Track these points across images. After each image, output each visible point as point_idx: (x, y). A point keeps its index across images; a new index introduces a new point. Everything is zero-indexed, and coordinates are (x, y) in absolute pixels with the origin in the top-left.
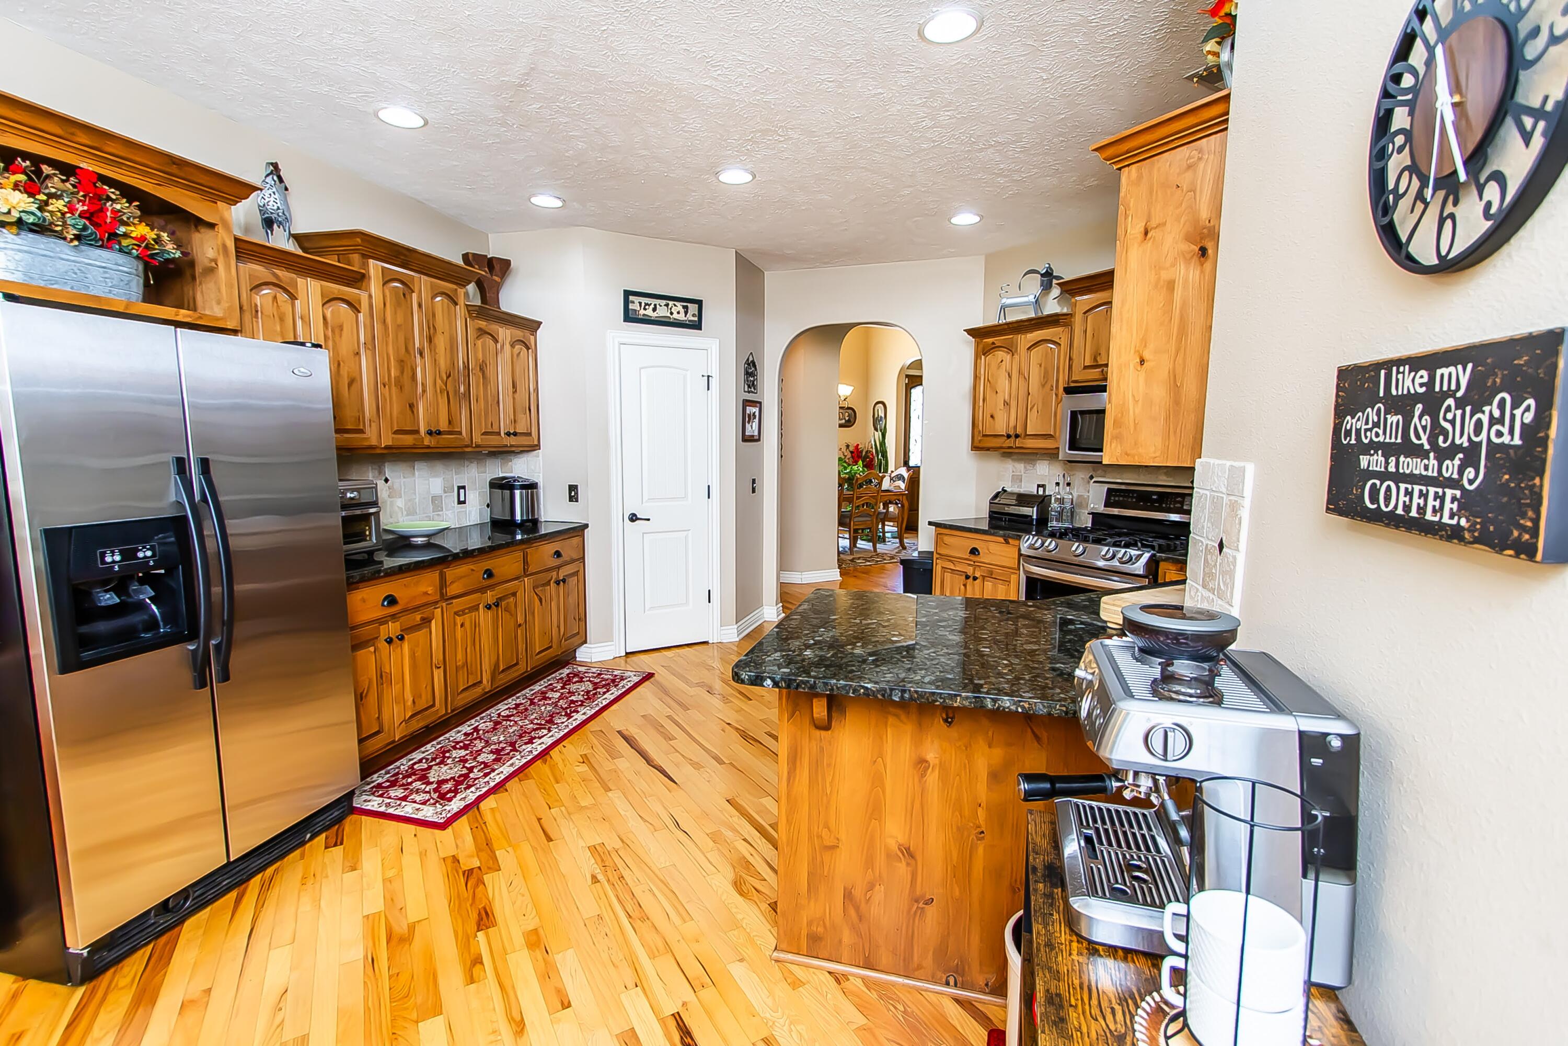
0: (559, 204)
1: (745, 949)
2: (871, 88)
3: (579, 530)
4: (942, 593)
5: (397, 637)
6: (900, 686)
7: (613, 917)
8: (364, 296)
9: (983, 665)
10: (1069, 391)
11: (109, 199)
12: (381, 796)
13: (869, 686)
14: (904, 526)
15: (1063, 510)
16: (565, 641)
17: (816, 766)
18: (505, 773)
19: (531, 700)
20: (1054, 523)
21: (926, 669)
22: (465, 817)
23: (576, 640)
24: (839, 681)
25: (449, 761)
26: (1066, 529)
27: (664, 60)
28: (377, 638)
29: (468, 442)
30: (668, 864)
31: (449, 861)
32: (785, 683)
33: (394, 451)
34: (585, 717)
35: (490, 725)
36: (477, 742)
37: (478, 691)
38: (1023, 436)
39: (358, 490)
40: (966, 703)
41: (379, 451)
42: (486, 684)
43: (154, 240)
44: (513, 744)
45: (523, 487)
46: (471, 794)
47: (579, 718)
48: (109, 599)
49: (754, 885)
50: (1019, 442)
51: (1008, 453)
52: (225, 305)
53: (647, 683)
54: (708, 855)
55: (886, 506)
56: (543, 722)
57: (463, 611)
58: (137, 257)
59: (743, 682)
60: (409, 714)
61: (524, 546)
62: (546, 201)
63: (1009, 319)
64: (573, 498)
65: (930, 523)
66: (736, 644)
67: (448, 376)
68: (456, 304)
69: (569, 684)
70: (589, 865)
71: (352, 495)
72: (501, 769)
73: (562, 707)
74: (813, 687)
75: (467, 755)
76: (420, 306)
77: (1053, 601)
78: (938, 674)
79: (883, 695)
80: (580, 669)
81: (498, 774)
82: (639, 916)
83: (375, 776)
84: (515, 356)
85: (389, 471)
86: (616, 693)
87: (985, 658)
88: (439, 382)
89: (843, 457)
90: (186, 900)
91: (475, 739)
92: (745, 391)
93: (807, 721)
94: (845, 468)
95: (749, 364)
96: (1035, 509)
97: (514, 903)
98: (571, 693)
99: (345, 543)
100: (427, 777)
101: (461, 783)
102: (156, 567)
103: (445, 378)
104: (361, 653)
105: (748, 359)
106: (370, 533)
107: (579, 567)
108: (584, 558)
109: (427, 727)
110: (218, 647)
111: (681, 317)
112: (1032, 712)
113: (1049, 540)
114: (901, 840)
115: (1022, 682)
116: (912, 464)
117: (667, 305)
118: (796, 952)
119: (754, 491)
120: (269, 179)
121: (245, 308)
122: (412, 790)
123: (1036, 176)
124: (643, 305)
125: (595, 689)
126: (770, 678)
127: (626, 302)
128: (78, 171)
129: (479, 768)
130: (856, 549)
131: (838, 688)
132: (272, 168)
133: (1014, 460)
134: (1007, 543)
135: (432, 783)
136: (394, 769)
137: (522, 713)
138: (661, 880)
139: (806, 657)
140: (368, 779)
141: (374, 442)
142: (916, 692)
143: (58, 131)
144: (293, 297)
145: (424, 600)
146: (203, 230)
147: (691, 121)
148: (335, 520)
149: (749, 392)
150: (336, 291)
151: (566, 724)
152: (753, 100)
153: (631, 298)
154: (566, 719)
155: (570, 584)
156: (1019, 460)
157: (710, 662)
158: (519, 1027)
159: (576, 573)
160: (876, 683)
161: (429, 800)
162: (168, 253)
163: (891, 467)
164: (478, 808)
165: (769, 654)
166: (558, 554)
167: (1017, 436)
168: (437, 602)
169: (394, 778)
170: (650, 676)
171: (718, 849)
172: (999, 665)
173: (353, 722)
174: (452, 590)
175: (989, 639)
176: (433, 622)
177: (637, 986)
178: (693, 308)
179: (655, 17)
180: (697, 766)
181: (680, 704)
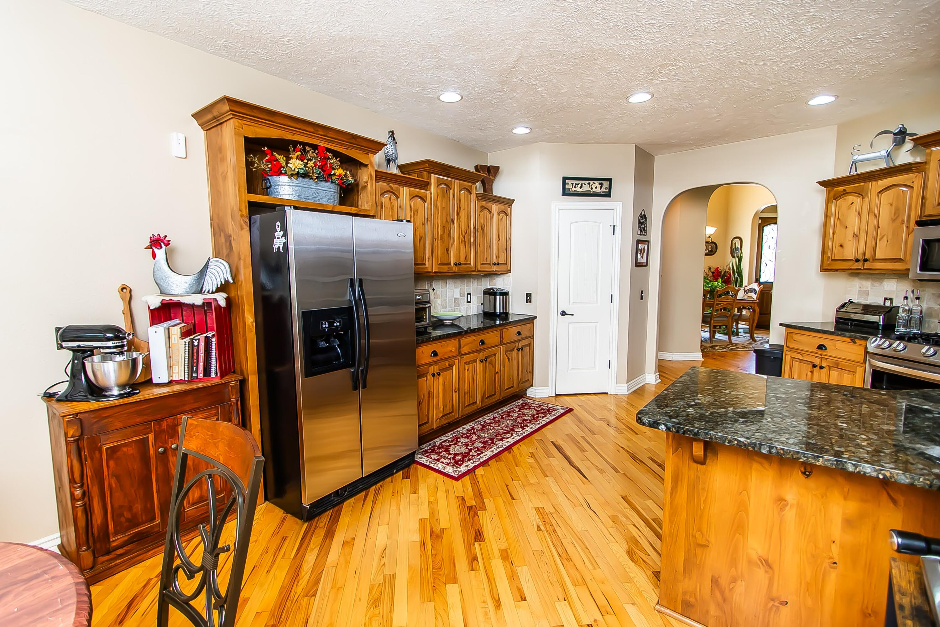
0: (528, 131)
1: (636, 598)
2: (746, 21)
3: (531, 320)
4: (791, 376)
5: (437, 373)
6: (768, 443)
7: (550, 554)
8: (428, 193)
9: (841, 437)
10: (920, 223)
11: (329, 158)
12: (427, 456)
13: (742, 440)
14: (755, 325)
15: (911, 319)
16: (521, 384)
17: (693, 488)
18: (488, 455)
19: (502, 416)
20: (902, 329)
21: (789, 433)
22: (468, 476)
23: (527, 384)
24: (717, 433)
25: (460, 444)
26: (915, 334)
27: (598, 35)
28: (428, 373)
29: (474, 269)
30: (583, 529)
31: (460, 499)
32: (675, 429)
33: (438, 274)
34: (532, 430)
35: (480, 427)
36: (474, 435)
37: (474, 407)
38: (871, 260)
39: (422, 295)
40: (828, 464)
41: (431, 274)
42: (479, 404)
43: (344, 175)
44: (492, 440)
45: (502, 294)
46: (471, 464)
47: (529, 430)
48: (323, 344)
49: (641, 556)
50: (867, 265)
51: (855, 273)
52: (370, 203)
53: (569, 414)
54: (609, 529)
55: (740, 310)
56: (508, 430)
57: (469, 362)
58: (338, 184)
59: (644, 424)
60: (441, 415)
61: (501, 328)
62: (521, 130)
63: (860, 171)
64: (528, 301)
65: (781, 325)
66: (627, 396)
67: (465, 234)
68: (471, 194)
69: (523, 409)
70: (535, 519)
71: (419, 298)
72: (486, 453)
73: (519, 422)
74: (697, 434)
75: (468, 442)
76: (454, 196)
77: (907, 392)
78: (801, 438)
79: (754, 448)
80: (529, 401)
81: (485, 455)
82: (566, 557)
83: (424, 445)
84: (500, 220)
85: (435, 285)
86: (550, 418)
87: (844, 431)
88: (461, 236)
89: (706, 276)
90: (345, 491)
91: (473, 434)
92: (638, 235)
93: (687, 457)
94: (708, 284)
95: (641, 217)
96: (882, 317)
97: (494, 531)
98: (524, 415)
99: (416, 322)
100: (449, 451)
101: (466, 457)
102: (340, 331)
103: (464, 234)
104: (421, 380)
105: (641, 214)
106: (426, 317)
107: (530, 341)
108: (533, 336)
109: (449, 423)
110: (362, 371)
111: (598, 190)
112: (893, 480)
113: (898, 342)
114: (760, 552)
115: (882, 454)
116: (762, 280)
117: (589, 184)
118: (673, 609)
119: (642, 298)
120: (390, 140)
121: (378, 204)
122: (441, 456)
123: (893, 58)
124: (574, 185)
125: (537, 414)
126: (663, 424)
127: (564, 184)
128: (318, 147)
129: (475, 450)
130: (714, 339)
131: (716, 438)
132: (391, 134)
133: (861, 279)
134: (854, 342)
135: (451, 454)
136: (433, 443)
137: (497, 423)
138: (579, 539)
139: (690, 413)
140: (421, 447)
141: (429, 270)
142: (782, 449)
143: (312, 130)
144: (397, 197)
145: (451, 354)
146: (362, 168)
147: (613, 68)
148: (412, 309)
149: (641, 235)
150: (416, 192)
151: (521, 432)
152: (657, 47)
153: (567, 181)
154: (521, 430)
155: (525, 351)
156: (867, 279)
157: (609, 406)
158: (498, 604)
159: (528, 345)
160: (747, 438)
161: (450, 463)
162: (349, 181)
163: (745, 283)
164: (474, 473)
165: (662, 408)
166: (519, 333)
167: (865, 260)
168: (456, 356)
169: (433, 448)
170: (570, 410)
171: (617, 528)
172: (858, 438)
173: (416, 415)
174: (464, 350)
175: (846, 416)
176: (454, 367)
177: (565, 600)
178: (606, 184)
179: (596, 10)
180: (601, 471)
181: (590, 430)
